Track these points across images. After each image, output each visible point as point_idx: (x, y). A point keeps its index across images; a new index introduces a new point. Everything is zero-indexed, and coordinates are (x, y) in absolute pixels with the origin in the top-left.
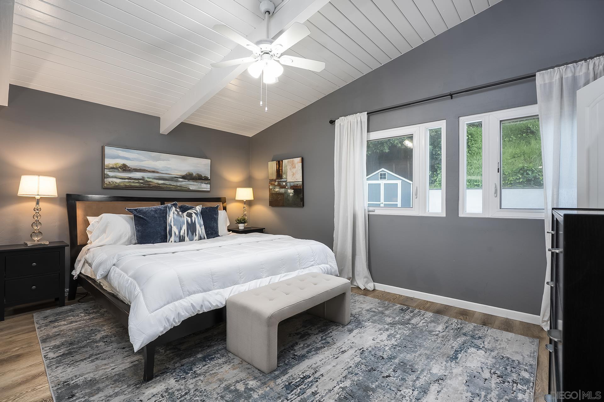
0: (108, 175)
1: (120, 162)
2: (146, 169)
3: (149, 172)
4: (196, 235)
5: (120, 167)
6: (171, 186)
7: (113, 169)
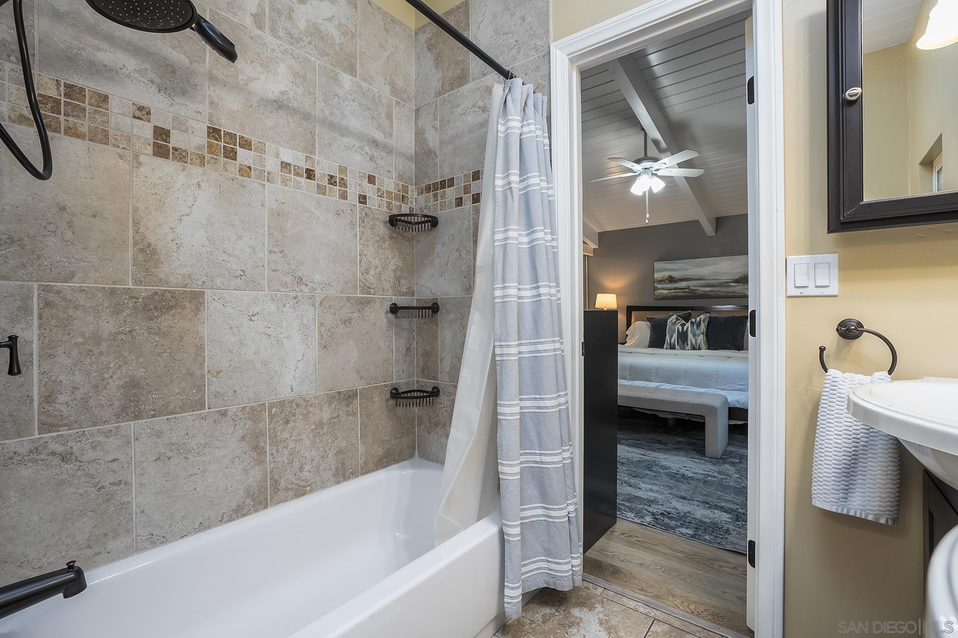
0: (657, 287)
1: (666, 274)
2: (692, 277)
3: (695, 280)
4: (687, 345)
5: (666, 279)
6: (721, 293)
7: (661, 281)
